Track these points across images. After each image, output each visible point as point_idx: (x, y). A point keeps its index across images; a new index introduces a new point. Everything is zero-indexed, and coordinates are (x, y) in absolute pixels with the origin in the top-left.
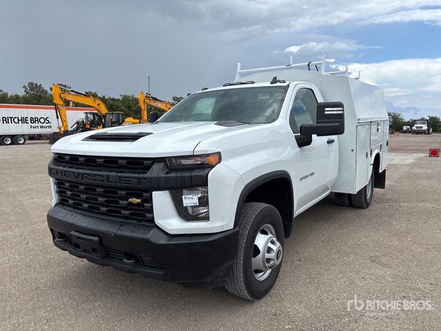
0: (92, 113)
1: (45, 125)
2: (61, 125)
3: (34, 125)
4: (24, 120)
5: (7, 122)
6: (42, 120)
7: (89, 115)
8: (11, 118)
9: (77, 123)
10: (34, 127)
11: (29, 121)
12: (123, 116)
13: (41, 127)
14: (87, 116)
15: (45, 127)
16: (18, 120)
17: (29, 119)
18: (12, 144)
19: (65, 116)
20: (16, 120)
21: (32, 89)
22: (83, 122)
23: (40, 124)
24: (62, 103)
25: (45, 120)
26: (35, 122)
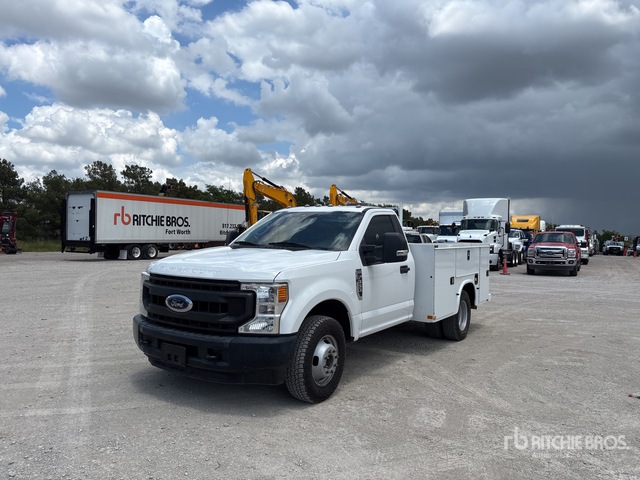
1: (183, 229)
3: (170, 228)
4: (158, 221)
5: (139, 224)
6: (180, 222)
8: (144, 216)
10: (170, 232)
11: (164, 223)
13: (179, 232)
15: (183, 233)
16: (153, 220)
17: (165, 219)
18: (142, 258)
20: (150, 220)
23: (177, 228)
24: (253, 197)
25: (184, 220)
26: (171, 224)
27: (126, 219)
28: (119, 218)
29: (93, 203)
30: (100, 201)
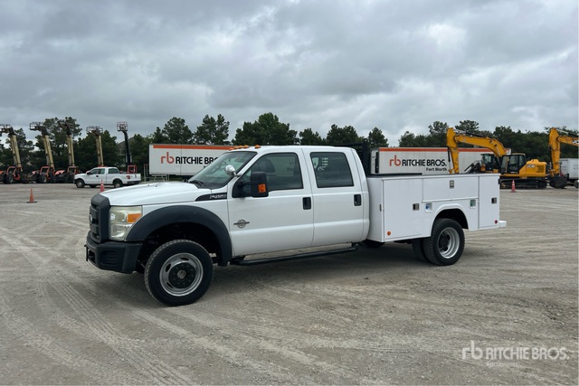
0: (489, 155)
1: (440, 167)
2: (452, 167)
6: (438, 163)
7: (486, 157)
9: (472, 165)
10: (430, 170)
11: (426, 164)
12: (524, 159)
13: (437, 169)
14: (484, 158)
15: (440, 170)
19: (457, 159)
20: (414, 163)
21: (436, 129)
22: (478, 164)
24: (454, 146)
25: (441, 162)
26: (431, 164)
27: (398, 163)
28: (393, 162)
29: (377, 154)
30: (381, 153)
